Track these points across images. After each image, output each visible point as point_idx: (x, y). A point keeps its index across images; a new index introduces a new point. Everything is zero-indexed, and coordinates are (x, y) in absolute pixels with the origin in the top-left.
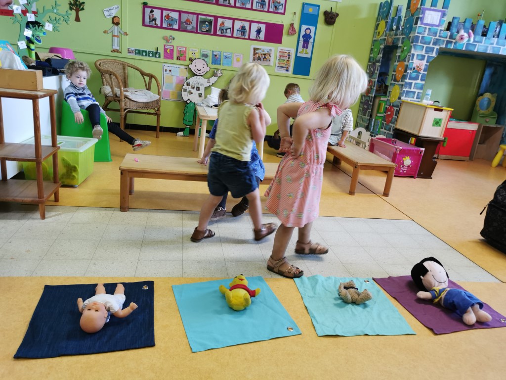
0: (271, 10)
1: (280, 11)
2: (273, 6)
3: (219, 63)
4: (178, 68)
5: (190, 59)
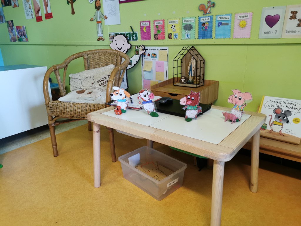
4: (157, 51)
5: (170, 36)
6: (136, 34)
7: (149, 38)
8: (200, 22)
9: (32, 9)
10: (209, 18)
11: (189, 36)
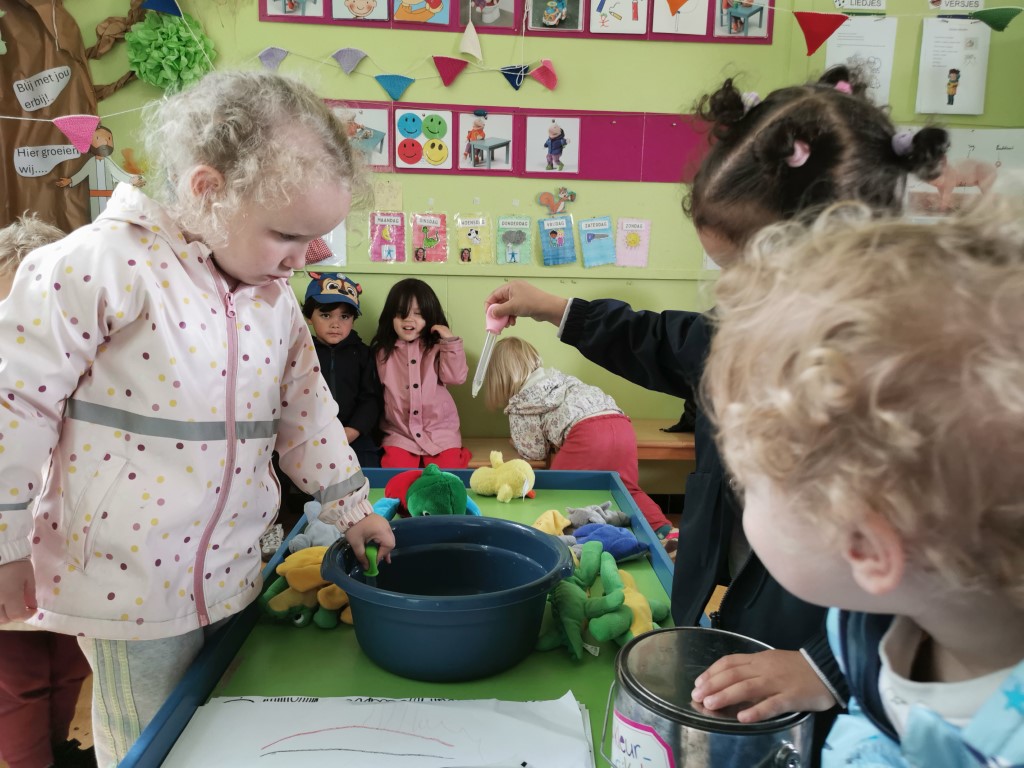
0: (719, 32)
1: (753, 32)
2: (725, 18)
3: (569, 254)
5: (465, 256)
8: (541, 230)
10: (564, 222)
11: (515, 256)
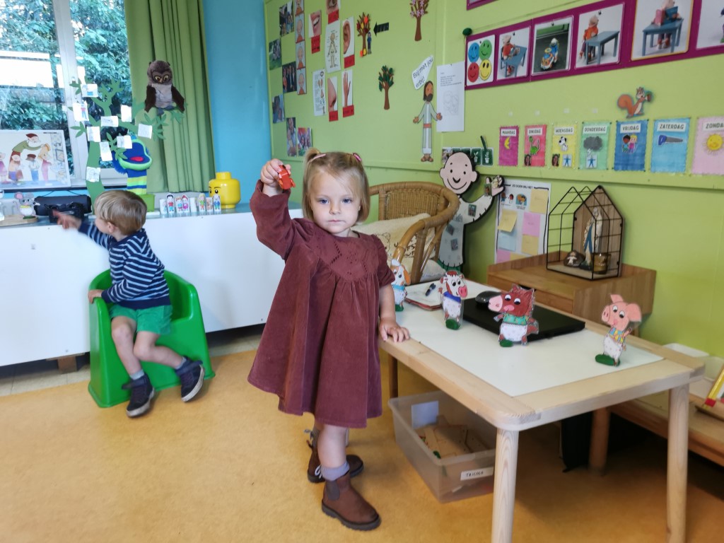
4: (528, 189)
5: (555, 160)
6: (490, 152)
7: (515, 163)
8: (619, 134)
9: (326, 98)
10: (639, 125)
11: (594, 162)
